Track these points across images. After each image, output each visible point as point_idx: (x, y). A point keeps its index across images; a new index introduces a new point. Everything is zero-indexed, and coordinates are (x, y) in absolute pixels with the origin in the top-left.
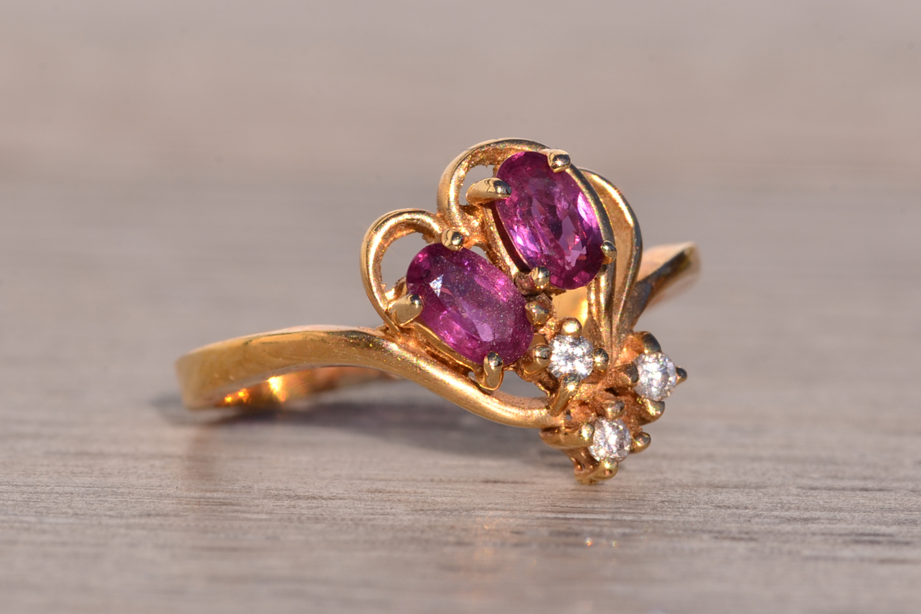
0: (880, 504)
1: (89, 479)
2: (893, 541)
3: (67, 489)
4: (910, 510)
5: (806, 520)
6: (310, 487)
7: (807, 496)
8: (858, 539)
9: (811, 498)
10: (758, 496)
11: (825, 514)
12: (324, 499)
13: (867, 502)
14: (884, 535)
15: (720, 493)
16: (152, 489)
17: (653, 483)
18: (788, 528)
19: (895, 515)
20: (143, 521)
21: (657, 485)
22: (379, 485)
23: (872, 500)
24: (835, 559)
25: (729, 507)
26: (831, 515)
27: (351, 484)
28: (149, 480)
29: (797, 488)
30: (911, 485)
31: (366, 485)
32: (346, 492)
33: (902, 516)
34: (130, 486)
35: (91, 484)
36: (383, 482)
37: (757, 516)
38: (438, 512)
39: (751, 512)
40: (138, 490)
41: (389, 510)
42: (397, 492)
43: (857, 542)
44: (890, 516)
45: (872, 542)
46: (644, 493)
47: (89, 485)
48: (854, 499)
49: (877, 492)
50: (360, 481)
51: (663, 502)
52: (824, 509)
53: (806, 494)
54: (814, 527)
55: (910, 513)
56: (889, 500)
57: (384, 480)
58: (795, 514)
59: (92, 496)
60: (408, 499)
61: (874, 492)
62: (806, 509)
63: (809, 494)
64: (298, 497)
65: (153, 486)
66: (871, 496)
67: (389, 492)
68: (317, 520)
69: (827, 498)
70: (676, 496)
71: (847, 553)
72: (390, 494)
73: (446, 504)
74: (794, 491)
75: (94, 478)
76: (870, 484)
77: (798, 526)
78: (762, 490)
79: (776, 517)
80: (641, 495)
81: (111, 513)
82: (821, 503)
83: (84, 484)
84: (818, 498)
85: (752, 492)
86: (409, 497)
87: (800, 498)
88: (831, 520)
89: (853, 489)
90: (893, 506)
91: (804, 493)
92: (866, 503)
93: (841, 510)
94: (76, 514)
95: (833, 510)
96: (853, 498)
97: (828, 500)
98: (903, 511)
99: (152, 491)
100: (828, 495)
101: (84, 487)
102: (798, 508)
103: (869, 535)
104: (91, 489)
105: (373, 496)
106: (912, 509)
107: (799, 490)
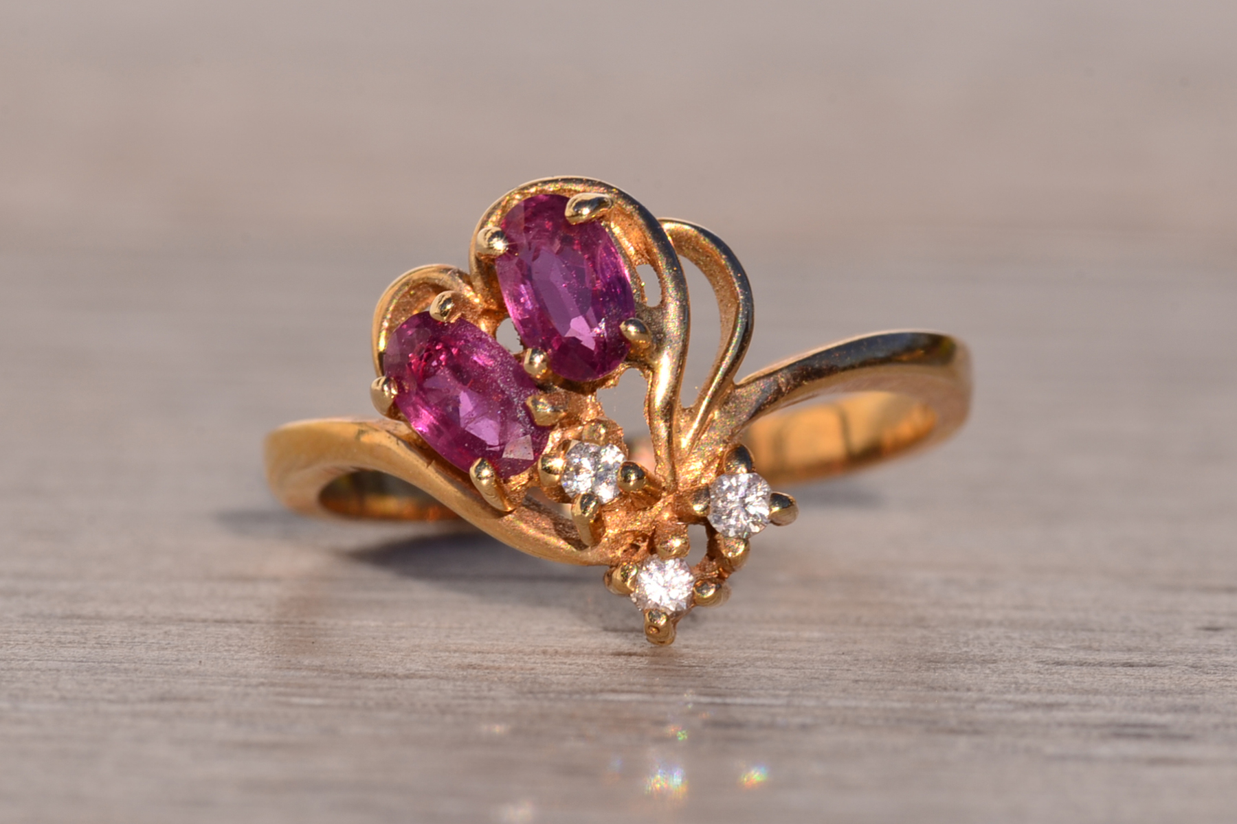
0: (1150, 684)
1: (82, 651)
2: (1167, 735)
3: (52, 664)
4: (1190, 692)
5: (1050, 706)
6: (380, 662)
7: (1052, 674)
8: (1120, 731)
9: (1056, 676)
10: (985, 673)
11: (1075, 698)
12: (399, 678)
13: (1132, 681)
14: (1155, 726)
15: (934, 669)
16: (167, 664)
17: (843, 657)
18: (1024, 716)
19: (1170, 699)
20: (154, 707)
21: (848, 658)
22: (473, 659)
23: (1139, 678)
24: (1089, 759)
25: (945, 689)
26: (1084, 699)
27: (436, 657)
28: (162, 652)
29: (1038, 662)
30: (1191, 659)
31: (456, 659)
32: (429, 669)
33: (1180, 700)
34: (136, 661)
35: (84, 657)
36: (477, 655)
37: (984, 700)
38: (552, 695)
39: (974, 695)
40: (147, 665)
41: (485, 693)
42: (498, 668)
43: (1118, 736)
44: (1162, 701)
45: (1140, 736)
46: (831, 670)
47: (81, 659)
48: (1115, 678)
49: (1145, 668)
50: (447, 654)
51: (856, 681)
52: (1073, 691)
53: (1049, 671)
54: (1060, 715)
55: (1191, 696)
56: (1161, 678)
57: (479, 652)
58: (1035, 698)
59: (85, 673)
60: (512, 678)
61: (1142, 668)
62: (1050, 691)
63: (1054, 671)
64: (365, 676)
65: (168, 661)
66: (1137, 674)
67: (487, 668)
68: (389, 706)
69: (1077, 677)
70: (875, 674)
71: (1105, 750)
72: (488, 671)
73: (564, 685)
74: (1033, 666)
75: (88, 650)
76: (1136, 658)
77: (1039, 715)
78: (991, 666)
79: (1010, 702)
80: (827, 671)
81: (112, 697)
82: (1070, 682)
83: (74, 657)
84: (1066, 676)
85: (977, 669)
86: (513, 675)
87: (1041, 676)
88: (1084, 706)
89: (1113, 665)
90: (1167, 687)
91: (1047, 670)
92: (1130, 683)
93: (1096, 692)
94: (63, 699)
95: (1087, 692)
96: (1113, 676)
97: (1079, 679)
98: (1180, 693)
99: (167, 668)
100: (1079, 672)
101: (74, 661)
102: (1039, 690)
103: (1135, 726)
104: (83, 664)
105: (465, 673)
106: (1193, 692)
107: (1040, 665)
